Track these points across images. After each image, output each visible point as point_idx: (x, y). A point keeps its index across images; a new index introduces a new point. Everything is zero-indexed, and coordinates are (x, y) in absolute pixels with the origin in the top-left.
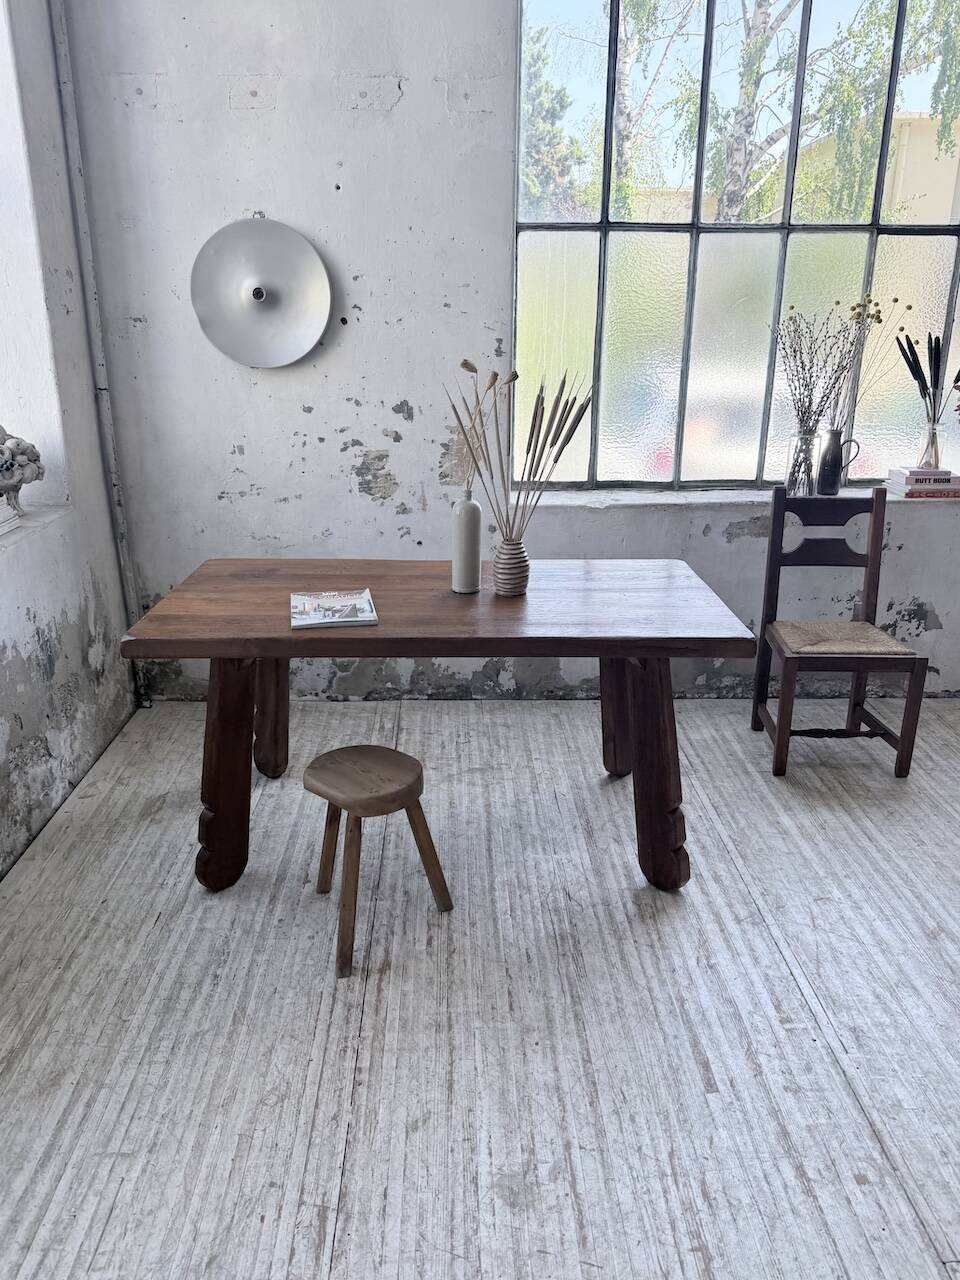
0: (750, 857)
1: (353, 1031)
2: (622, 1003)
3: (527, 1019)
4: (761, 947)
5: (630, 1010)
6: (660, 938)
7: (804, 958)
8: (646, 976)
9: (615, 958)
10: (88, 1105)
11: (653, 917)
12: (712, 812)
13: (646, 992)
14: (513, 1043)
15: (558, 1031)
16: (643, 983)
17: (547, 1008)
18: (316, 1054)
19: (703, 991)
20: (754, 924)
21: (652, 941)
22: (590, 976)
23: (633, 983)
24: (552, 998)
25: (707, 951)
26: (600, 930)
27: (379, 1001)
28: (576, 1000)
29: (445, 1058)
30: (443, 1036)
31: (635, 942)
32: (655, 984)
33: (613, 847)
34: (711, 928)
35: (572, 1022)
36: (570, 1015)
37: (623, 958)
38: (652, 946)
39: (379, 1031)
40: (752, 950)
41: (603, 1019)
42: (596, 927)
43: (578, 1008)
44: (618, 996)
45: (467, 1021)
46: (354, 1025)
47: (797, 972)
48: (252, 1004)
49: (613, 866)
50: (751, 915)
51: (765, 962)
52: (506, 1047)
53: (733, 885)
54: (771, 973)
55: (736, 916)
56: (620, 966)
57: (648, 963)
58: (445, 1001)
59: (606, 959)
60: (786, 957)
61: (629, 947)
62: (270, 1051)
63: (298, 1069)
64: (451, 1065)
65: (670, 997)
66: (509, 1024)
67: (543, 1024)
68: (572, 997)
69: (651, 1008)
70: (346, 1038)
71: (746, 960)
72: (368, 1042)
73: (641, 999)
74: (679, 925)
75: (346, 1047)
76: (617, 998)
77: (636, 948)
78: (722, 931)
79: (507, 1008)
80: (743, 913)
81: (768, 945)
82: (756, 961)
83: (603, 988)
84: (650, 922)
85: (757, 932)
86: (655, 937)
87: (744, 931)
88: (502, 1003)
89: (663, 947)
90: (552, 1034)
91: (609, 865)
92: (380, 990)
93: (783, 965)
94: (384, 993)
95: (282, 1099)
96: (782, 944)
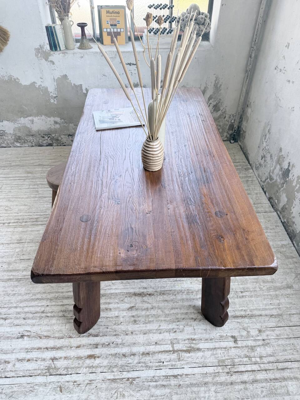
0: (114, 385)
1: (25, 221)
2: (12, 295)
3: (15, 264)
4: (30, 366)
5: (7, 298)
6: (48, 317)
7: (15, 389)
8: (24, 307)
9: (39, 296)
10: (19, 179)
11: (64, 316)
12: (171, 372)
13: (15, 305)
14: (4, 260)
15: (5, 273)
16: (21, 305)
17: (18, 270)
18: (19, 214)
19: (8, 329)
20: (49, 368)
21: (47, 313)
22: (31, 286)
23: (21, 301)
24: (23, 272)
25: (34, 337)
26: (57, 292)
27: (37, 225)
28: (18, 280)
29: (5, 242)
30: (16, 241)
31: (48, 306)
32: (18, 310)
33: (128, 306)
34: (51, 343)
35: (8, 278)
36: (12, 277)
37: (38, 299)
38: (43, 312)
39: (23, 227)
40: (29, 360)
41: (6, 288)
42: (60, 291)
43: (15, 280)
44: (16, 295)
45: (20, 247)
46: (29, 220)
47: (7, 381)
48: (45, 199)
49: (109, 303)
50: (56, 368)
51: (18, 365)
52: (3, 258)
53: (85, 365)
54: (9, 366)
55: (57, 359)
56: (34, 297)
57: (32, 309)
58: (31, 241)
59: (39, 293)
60: (19, 378)
61: (44, 303)
62: (25, 205)
63: (15, 212)
64: (2, 244)
65: (9, 314)
66: (14, 259)
67: (10, 269)
68: (21, 279)
69: (5, 306)
70: (23, 219)
71: (22, 355)
72: (20, 224)
73: (11, 303)
74: (56, 328)
75: (20, 220)
76: (15, 294)
77: (43, 306)
78: (47, 348)
79: (22, 258)
80: (58, 364)
81: (30, 370)
82: (21, 360)
83: (23, 290)
84: (61, 314)
85: (42, 367)
86: (49, 315)
87: (44, 360)
88: (25, 257)
89: (41, 318)
90: (4, 271)
91: (108, 301)
92: (42, 225)
93: (12, 374)
94: (40, 226)
95: (6, 210)
96: (30, 380)
